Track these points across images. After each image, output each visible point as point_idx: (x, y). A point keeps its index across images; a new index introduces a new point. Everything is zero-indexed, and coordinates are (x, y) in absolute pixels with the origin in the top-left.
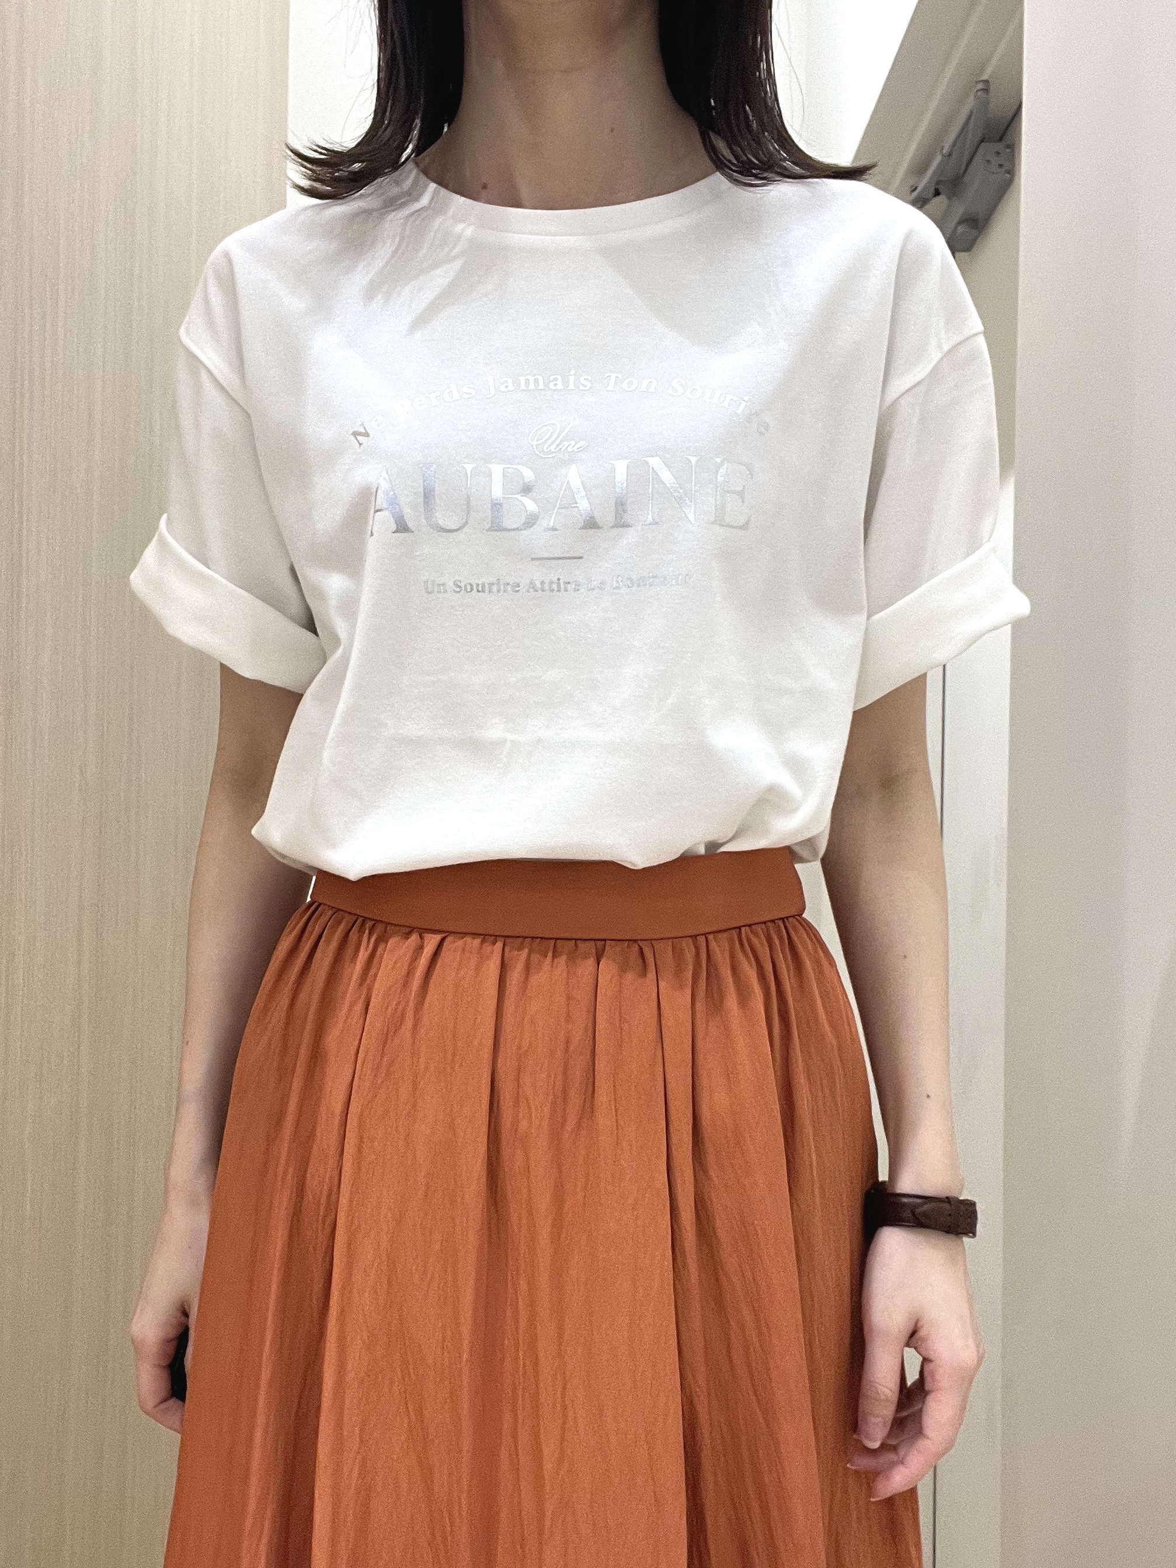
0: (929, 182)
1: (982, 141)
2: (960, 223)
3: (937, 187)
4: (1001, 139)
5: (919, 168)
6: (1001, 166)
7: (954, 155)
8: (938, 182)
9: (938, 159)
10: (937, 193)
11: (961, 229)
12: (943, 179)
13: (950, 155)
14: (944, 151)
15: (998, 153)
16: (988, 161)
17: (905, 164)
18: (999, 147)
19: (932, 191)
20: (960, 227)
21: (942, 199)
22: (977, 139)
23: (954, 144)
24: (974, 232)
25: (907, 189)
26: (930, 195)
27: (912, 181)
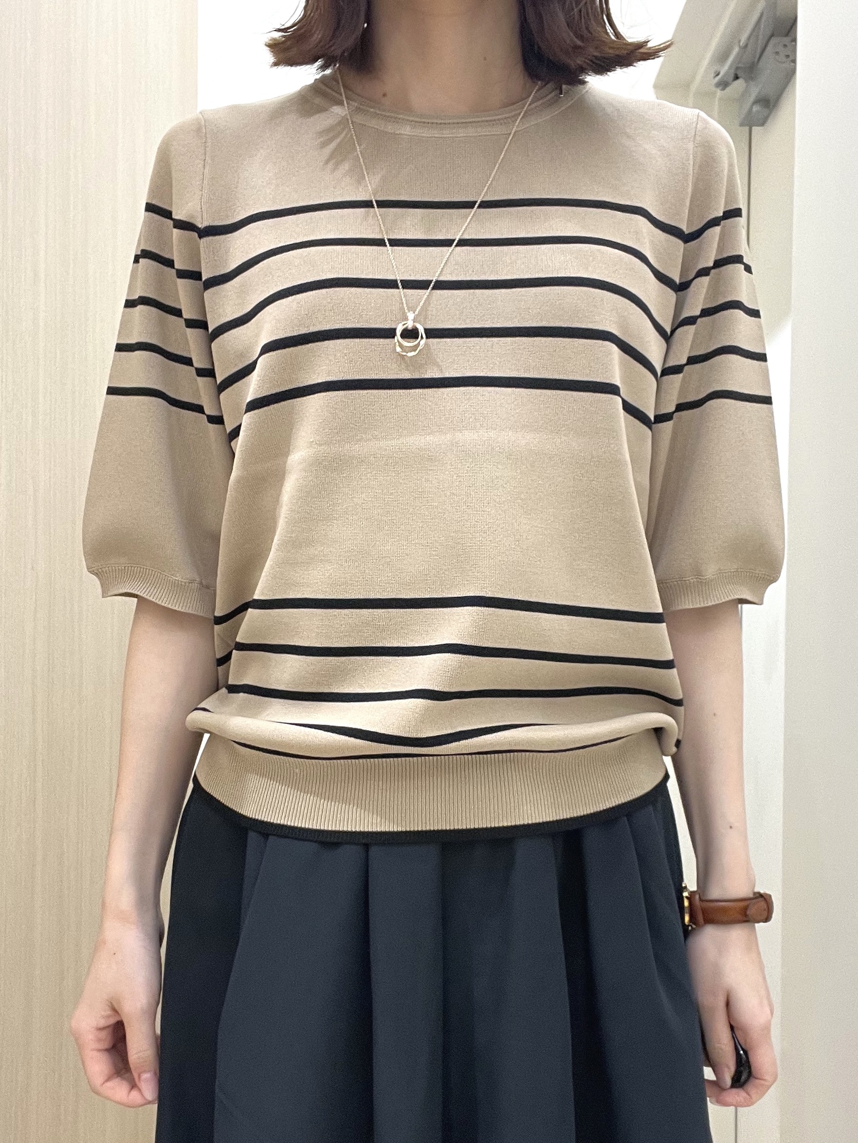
0: (730, 67)
1: (772, 35)
2: (756, 102)
3: (738, 73)
4: (787, 35)
5: (722, 57)
6: (788, 56)
7: (749, 47)
8: (737, 68)
9: (736, 50)
10: (736, 78)
11: (756, 108)
12: (740, 65)
13: (746, 46)
14: (741, 44)
15: (785, 46)
16: (777, 53)
17: (709, 55)
18: (786, 40)
19: (732, 76)
20: (754, 107)
21: (740, 84)
22: (769, 33)
23: (749, 38)
24: (765, 111)
25: (713, 75)
26: (731, 78)
27: (716, 68)
